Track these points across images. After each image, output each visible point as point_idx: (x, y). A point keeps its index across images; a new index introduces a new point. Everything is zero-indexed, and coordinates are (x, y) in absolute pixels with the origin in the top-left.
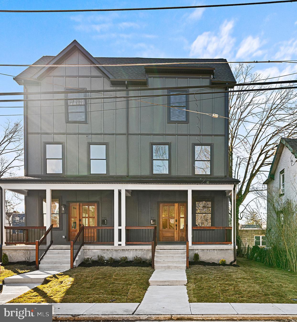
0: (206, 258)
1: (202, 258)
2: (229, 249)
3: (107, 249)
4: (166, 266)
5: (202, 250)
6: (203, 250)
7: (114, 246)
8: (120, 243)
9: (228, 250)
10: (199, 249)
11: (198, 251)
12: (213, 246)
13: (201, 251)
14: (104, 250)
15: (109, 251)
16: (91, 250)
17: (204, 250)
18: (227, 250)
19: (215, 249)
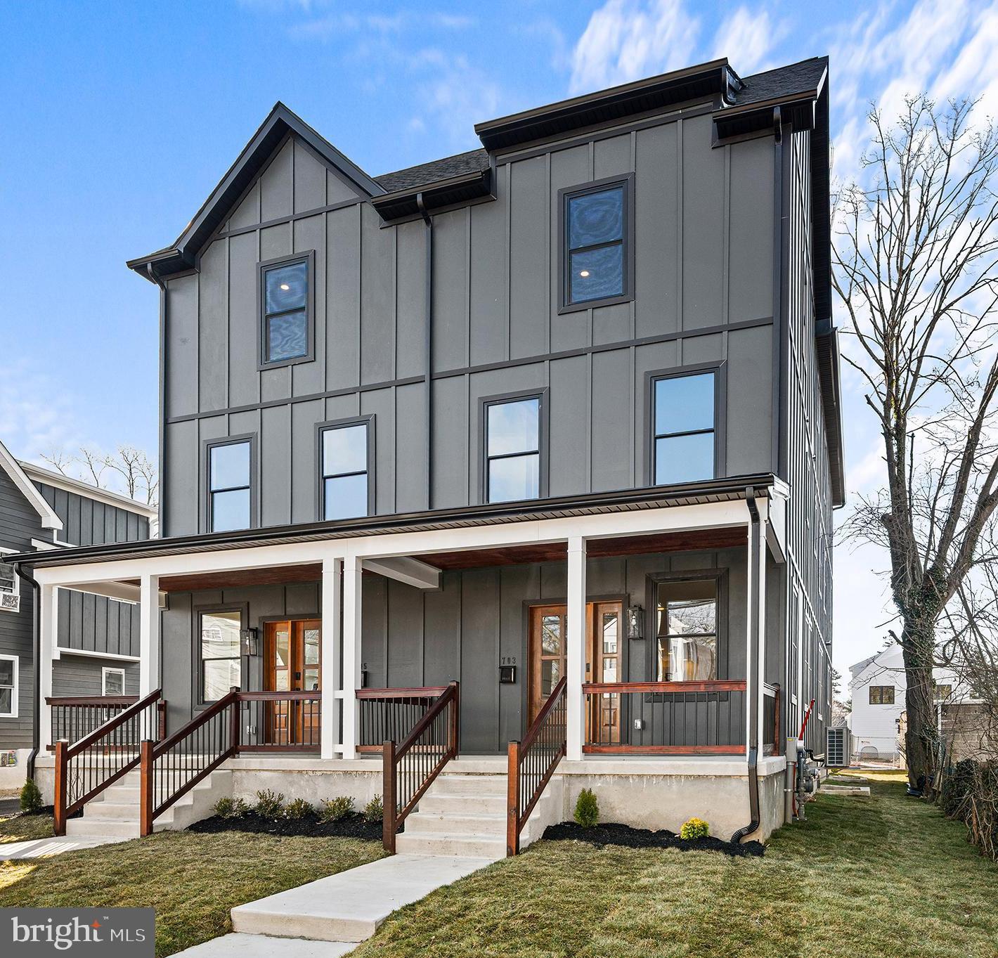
0: (635, 814)
1: (618, 811)
2: (730, 776)
3: (299, 771)
4: (435, 842)
5: (620, 776)
6: (624, 777)
7: (318, 760)
8: (339, 748)
9: (728, 780)
10: (609, 775)
11: (603, 783)
12: (664, 763)
13: (614, 782)
14: (290, 771)
15: (306, 776)
16: (253, 773)
17: (627, 777)
18: (722, 780)
19: (670, 776)
